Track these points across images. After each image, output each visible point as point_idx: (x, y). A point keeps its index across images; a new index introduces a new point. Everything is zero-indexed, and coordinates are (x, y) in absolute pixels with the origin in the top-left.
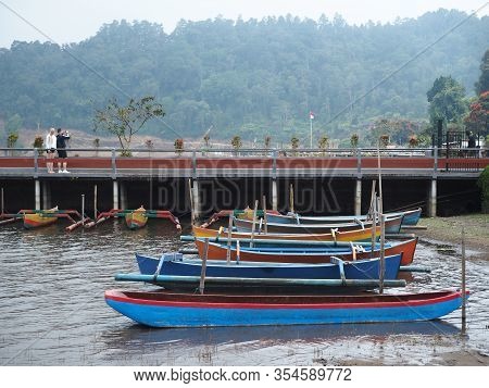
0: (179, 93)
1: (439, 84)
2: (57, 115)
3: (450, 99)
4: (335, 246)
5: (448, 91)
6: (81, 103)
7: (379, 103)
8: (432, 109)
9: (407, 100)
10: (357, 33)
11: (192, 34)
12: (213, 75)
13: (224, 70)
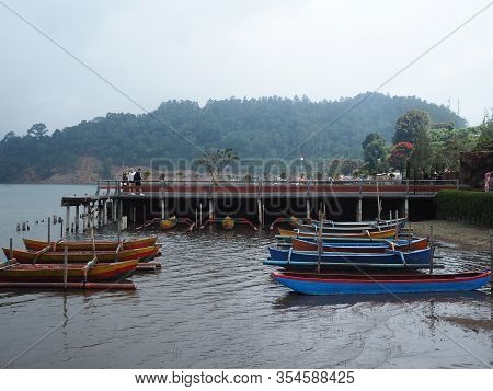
0: (208, 144)
1: (370, 138)
2: (135, 158)
3: (376, 147)
4: (371, 241)
5: (376, 142)
6: (149, 150)
7: (331, 150)
8: (366, 154)
9: (348, 148)
10: (317, 106)
11: (216, 107)
12: (229, 133)
13: (235, 130)
